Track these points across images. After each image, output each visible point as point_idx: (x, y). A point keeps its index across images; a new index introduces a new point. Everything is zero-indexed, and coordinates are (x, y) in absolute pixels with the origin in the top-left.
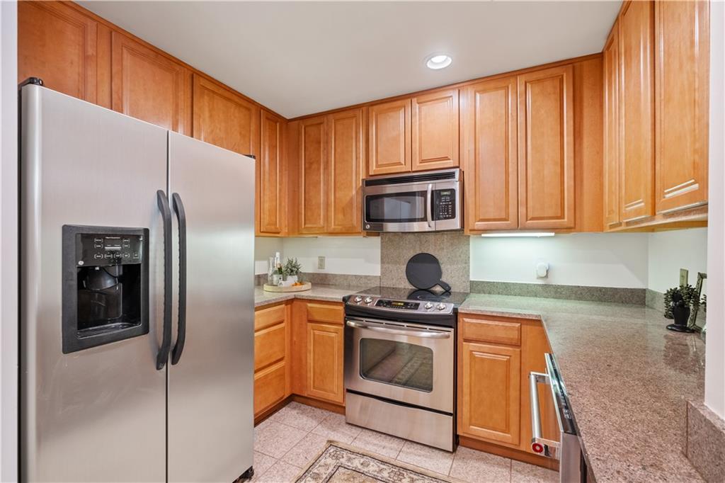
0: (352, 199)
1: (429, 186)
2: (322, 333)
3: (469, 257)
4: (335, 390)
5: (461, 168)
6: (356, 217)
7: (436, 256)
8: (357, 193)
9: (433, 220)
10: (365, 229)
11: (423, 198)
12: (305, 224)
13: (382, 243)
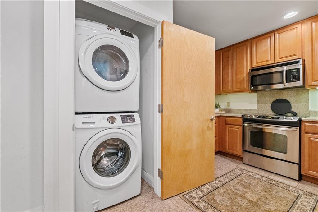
0: (244, 77)
1: (285, 68)
2: (232, 129)
3: (309, 100)
4: (238, 150)
5: (303, 58)
6: (246, 84)
7: (288, 100)
8: (246, 75)
9: (286, 83)
10: (250, 89)
11: (281, 74)
12: (222, 89)
13: (258, 95)
